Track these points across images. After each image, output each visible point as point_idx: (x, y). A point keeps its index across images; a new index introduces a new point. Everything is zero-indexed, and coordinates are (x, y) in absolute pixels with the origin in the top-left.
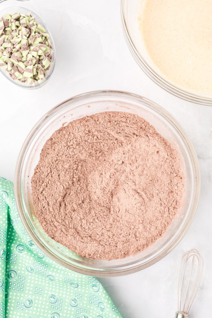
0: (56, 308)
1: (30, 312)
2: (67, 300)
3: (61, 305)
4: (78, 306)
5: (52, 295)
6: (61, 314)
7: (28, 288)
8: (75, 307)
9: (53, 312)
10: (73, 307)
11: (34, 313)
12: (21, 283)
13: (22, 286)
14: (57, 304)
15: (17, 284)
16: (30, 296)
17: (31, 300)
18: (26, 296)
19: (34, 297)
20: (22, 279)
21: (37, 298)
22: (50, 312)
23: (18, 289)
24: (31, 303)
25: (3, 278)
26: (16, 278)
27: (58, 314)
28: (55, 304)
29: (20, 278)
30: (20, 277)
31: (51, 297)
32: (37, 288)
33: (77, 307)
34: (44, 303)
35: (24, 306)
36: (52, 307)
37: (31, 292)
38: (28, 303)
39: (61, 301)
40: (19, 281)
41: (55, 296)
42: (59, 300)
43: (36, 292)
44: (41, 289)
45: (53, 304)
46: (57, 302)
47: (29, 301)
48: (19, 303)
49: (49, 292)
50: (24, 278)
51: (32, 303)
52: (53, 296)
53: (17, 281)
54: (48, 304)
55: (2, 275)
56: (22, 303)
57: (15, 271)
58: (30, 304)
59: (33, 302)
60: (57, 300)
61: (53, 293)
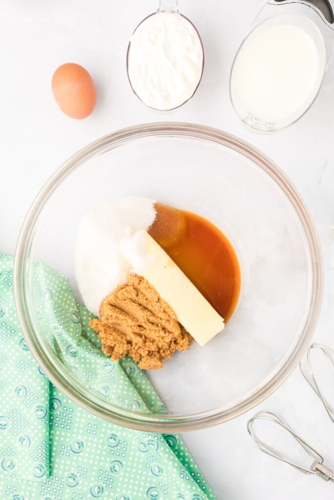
0: (118, 454)
1: (80, 459)
2: (134, 442)
3: (125, 449)
4: (149, 452)
5: (113, 435)
6: (124, 463)
7: (76, 425)
8: (145, 452)
9: (113, 460)
10: (143, 452)
11: (86, 460)
12: (67, 417)
13: (69, 421)
14: (119, 448)
15: (61, 419)
16: (79, 437)
17: (82, 443)
18: (74, 435)
19: (85, 438)
20: (68, 412)
21: (90, 439)
22: (108, 459)
23: (62, 426)
24: (81, 446)
25: (47, 405)
26: (61, 409)
27: (121, 463)
28: (116, 448)
29: (67, 410)
30: (65, 409)
31: (111, 438)
32: (90, 425)
33: (148, 454)
34: (100, 446)
35: (71, 452)
36: (112, 452)
37: (81, 431)
38: (76, 446)
39: (125, 443)
40: (64, 414)
41: (116, 436)
42: (123, 442)
43: (89, 431)
44: (95, 427)
45: (113, 448)
46: (119, 445)
47: (78, 443)
48: (63, 447)
49: (108, 431)
50: (71, 410)
51: (83, 446)
52: (113, 437)
53: (61, 415)
54: (105, 447)
55: (46, 400)
56: (68, 447)
57: (60, 399)
58: (79, 447)
59: (85, 444)
60: (119, 442)
61: (114, 432)
